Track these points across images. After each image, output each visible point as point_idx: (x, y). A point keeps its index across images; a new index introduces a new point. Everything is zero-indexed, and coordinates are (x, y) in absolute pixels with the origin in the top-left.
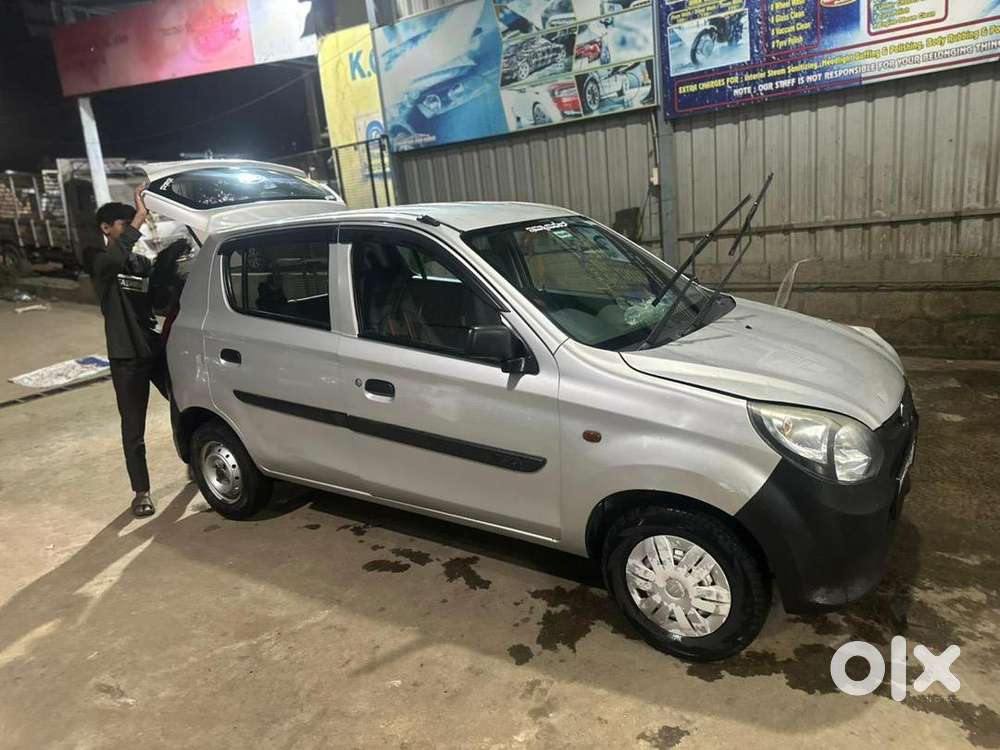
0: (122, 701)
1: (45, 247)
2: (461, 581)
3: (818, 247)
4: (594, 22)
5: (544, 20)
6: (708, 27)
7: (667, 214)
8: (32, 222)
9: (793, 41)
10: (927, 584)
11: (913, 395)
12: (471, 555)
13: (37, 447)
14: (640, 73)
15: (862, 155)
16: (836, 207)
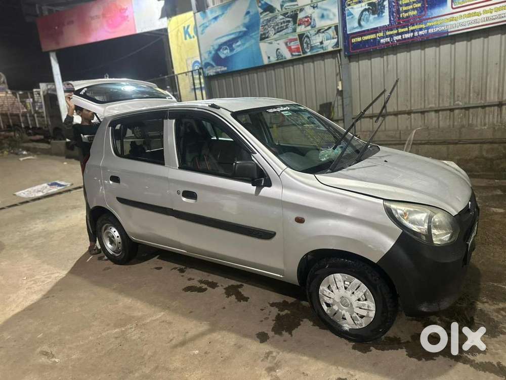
0: (53, 360)
1: (34, 128)
2: (234, 297)
3: (426, 121)
4: (308, 6)
5: (282, 6)
6: (367, 7)
7: (346, 106)
8: (28, 115)
9: (412, 13)
10: (485, 300)
11: (477, 199)
12: (239, 283)
13: (23, 227)
14: (331, 32)
15: (449, 72)
16: (435, 100)
